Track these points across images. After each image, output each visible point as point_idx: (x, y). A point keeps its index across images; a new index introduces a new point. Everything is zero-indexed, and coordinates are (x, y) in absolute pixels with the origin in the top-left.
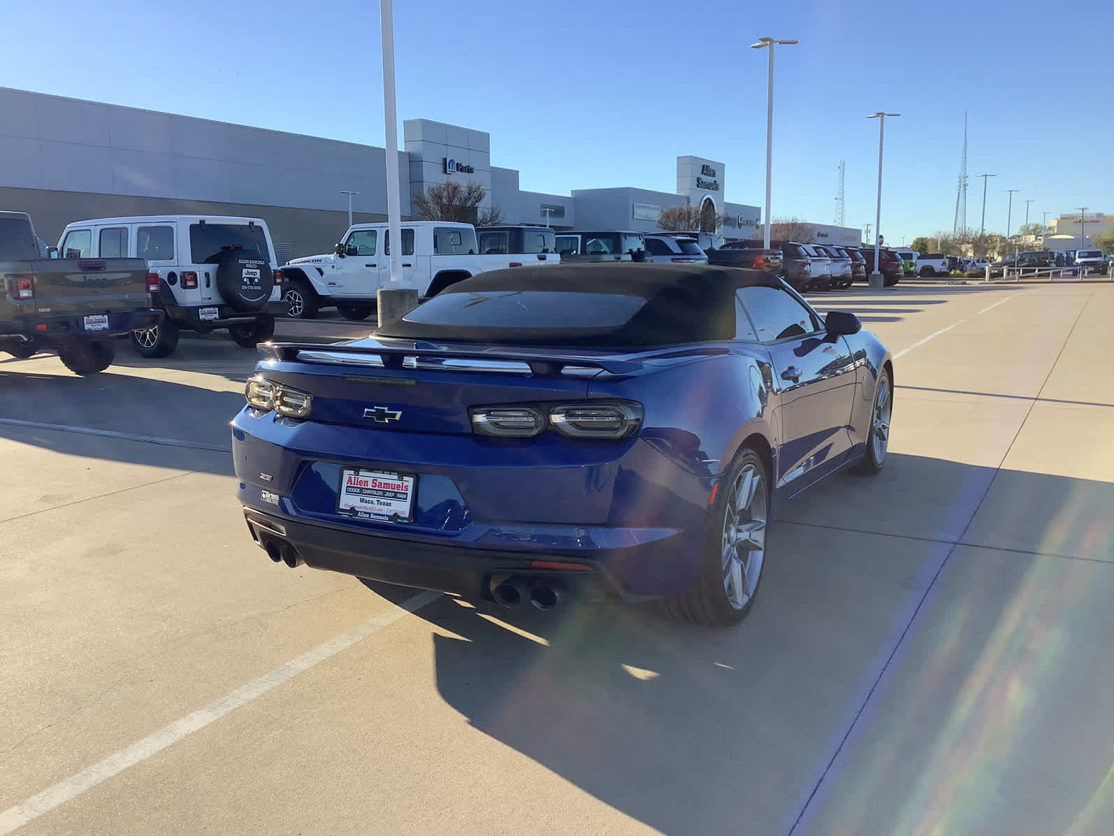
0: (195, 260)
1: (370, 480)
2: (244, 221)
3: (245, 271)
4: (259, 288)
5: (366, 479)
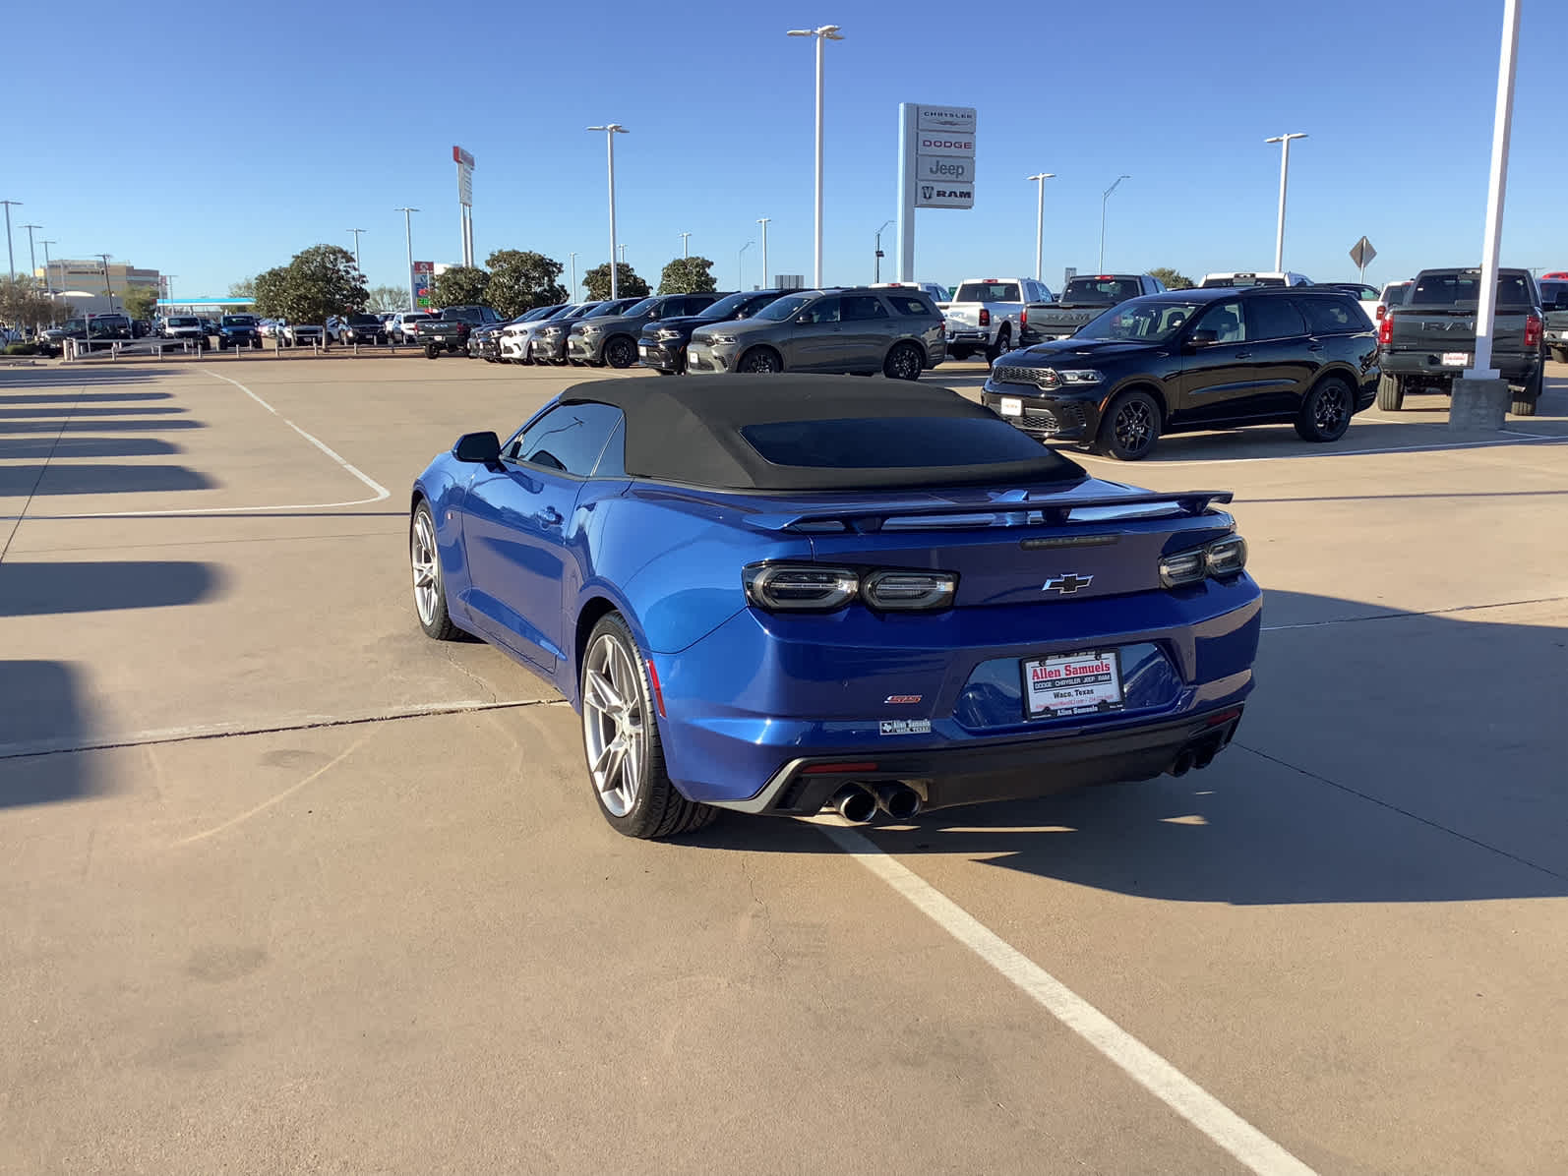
1: (1062, 668)
5: (1056, 668)
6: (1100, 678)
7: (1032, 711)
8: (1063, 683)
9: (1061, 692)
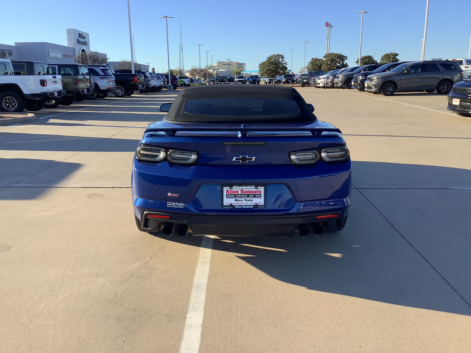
5: (237, 190)
6: (256, 196)
7: (224, 205)
8: (239, 196)
9: (239, 199)
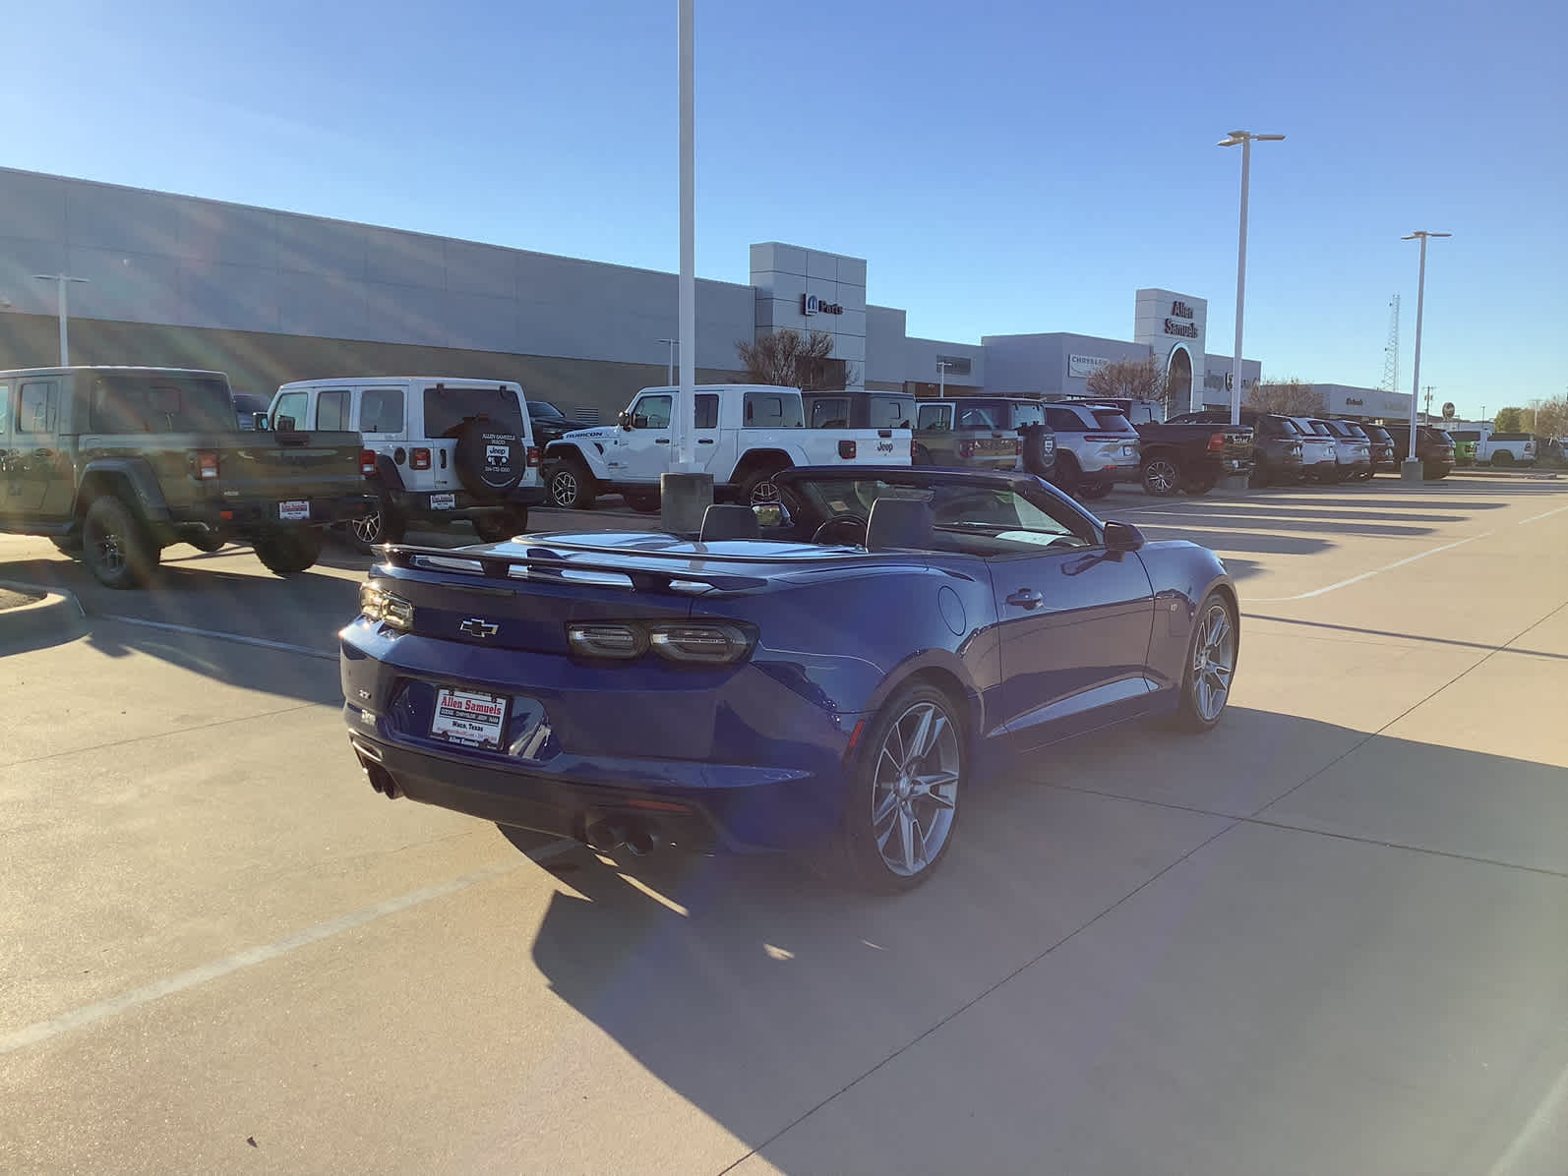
0: (430, 433)
1: (464, 701)
2: (494, 385)
3: (489, 448)
4: (507, 470)
5: (460, 700)
6: (490, 719)
7: (433, 731)
8: (462, 714)
9: (459, 722)
